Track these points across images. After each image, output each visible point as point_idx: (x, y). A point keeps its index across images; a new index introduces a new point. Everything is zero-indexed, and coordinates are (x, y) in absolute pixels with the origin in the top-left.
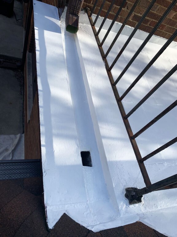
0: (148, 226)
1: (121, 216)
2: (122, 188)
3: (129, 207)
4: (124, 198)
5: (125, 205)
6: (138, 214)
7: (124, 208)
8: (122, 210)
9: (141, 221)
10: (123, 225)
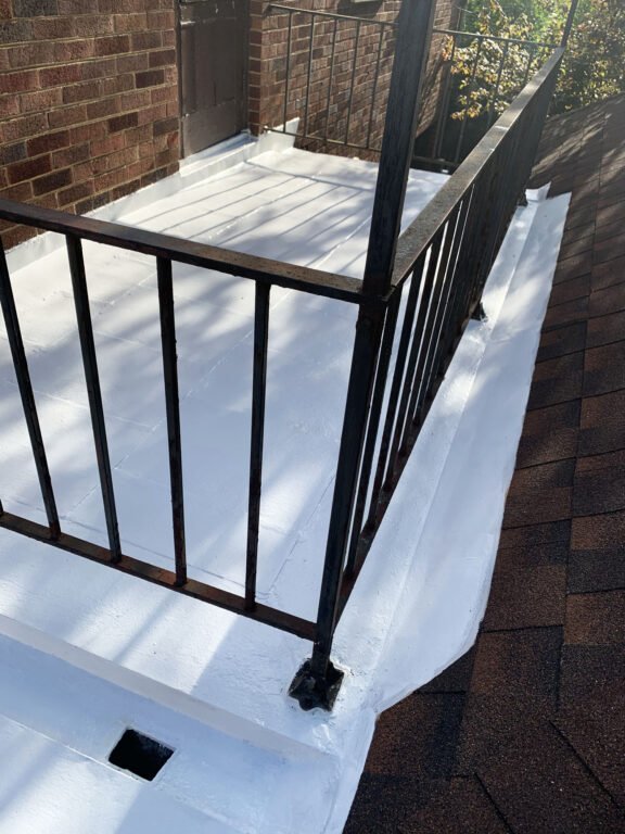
0: (400, 703)
1: (342, 757)
2: (283, 702)
3: (333, 718)
4: (307, 714)
5: (325, 726)
6: (363, 707)
7: (328, 734)
8: (330, 743)
9: (380, 711)
10: (361, 770)
